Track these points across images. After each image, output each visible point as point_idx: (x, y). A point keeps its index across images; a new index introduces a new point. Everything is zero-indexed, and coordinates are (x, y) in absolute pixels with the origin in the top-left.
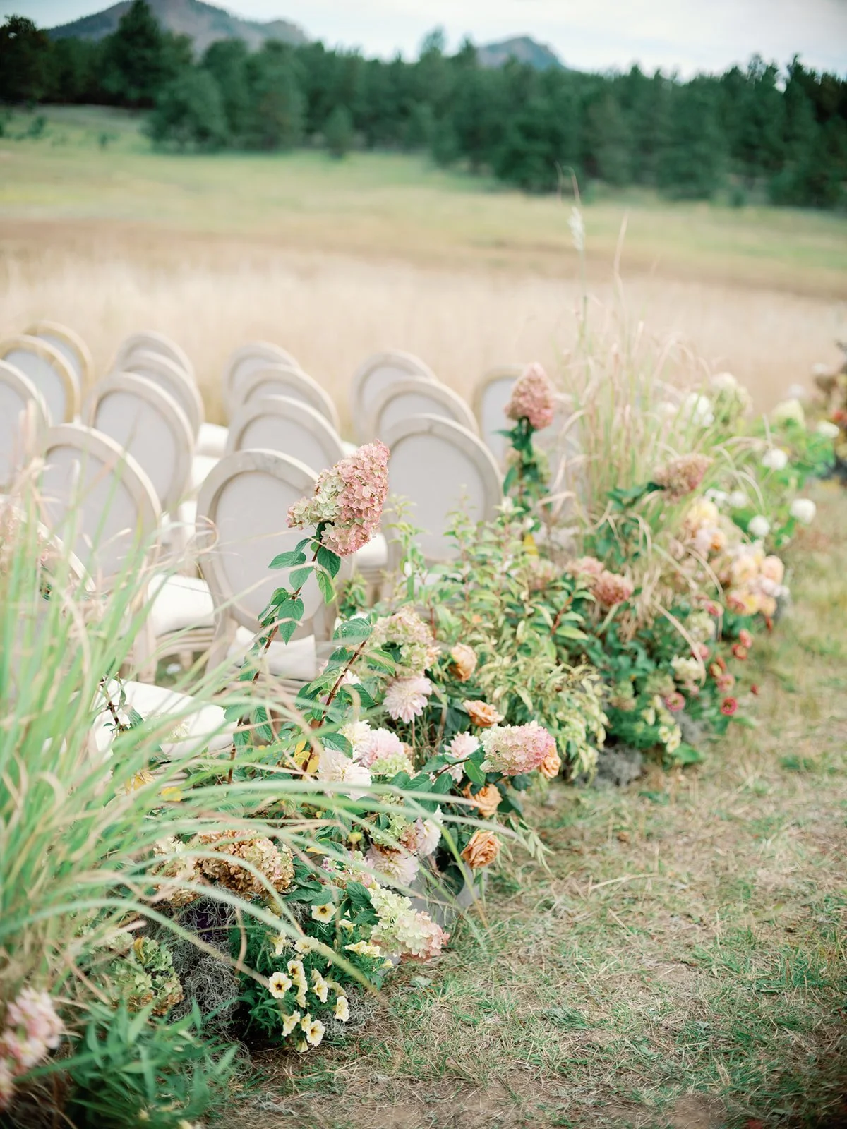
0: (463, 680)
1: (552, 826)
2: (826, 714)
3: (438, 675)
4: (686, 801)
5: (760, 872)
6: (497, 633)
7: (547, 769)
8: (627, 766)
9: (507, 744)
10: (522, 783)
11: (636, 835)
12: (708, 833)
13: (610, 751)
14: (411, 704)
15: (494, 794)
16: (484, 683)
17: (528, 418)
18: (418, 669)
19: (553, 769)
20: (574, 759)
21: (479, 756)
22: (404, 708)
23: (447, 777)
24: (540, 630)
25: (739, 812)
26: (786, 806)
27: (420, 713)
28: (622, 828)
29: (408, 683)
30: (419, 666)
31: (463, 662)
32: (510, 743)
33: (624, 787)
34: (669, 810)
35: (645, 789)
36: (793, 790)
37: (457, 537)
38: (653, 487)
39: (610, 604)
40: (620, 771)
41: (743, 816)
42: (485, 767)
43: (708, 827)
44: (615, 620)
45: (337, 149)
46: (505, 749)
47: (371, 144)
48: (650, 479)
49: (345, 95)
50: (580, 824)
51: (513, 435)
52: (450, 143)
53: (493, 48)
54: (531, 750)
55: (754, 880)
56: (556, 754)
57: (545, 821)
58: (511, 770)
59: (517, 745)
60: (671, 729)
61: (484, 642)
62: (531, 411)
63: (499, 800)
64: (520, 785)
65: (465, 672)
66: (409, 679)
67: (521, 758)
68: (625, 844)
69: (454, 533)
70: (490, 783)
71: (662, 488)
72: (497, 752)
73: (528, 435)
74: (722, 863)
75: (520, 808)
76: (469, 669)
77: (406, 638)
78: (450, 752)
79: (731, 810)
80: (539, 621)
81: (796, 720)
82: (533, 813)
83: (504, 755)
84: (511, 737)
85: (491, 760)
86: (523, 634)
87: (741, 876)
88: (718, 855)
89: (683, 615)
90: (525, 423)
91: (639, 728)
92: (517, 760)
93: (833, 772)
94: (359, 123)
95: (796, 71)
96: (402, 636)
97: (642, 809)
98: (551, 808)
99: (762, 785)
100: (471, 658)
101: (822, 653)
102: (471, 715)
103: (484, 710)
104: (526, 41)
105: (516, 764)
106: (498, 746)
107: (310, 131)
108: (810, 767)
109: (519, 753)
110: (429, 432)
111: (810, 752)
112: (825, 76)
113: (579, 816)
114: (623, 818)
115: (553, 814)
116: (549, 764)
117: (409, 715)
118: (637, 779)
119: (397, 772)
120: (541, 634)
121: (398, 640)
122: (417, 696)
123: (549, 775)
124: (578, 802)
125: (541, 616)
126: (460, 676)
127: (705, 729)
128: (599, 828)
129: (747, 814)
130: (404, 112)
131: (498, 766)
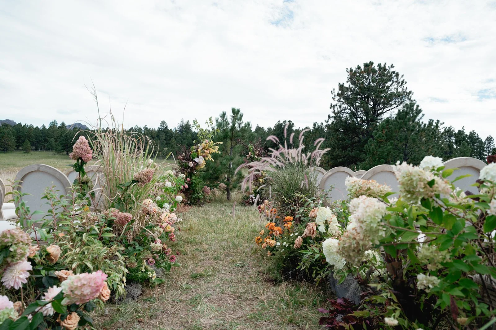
0: (55, 262)
1: (108, 324)
2: (199, 258)
3: (39, 262)
4: (163, 298)
5: (202, 320)
6: (73, 240)
7: (104, 296)
8: (137, 290)
9: (77, 285)
10: (91, 307)
11: (146, 318)
12: (174, 309)
13: (129, 286)
14: (19, 277)
15: (76, 317)
16: (66, 262)
17: (81, 158)
18: (22, 257)
19: (107, 296)
20: (115, 290)
21: (60, 297)
22: (13, 280)
23: (40, 315)
24: (94, 237)
25: (183, 298)
26: (199, 291)
27: (26, 282)
28: (139, 316)
29: (16, 266)
30: (23, 255)
31: (53, 253)
32: (79, 284)
33: (136, 299)
34: (157, 304)
35: (145, 298)
36: (199, 285)
37: (48, 199)
38: (134, 181)
39: (123, 224)
40: (134, 293)
41: (185, 299)
42: (64, 302)
43: (173, 307)
44: (124, 234)
45: (26, 151)
46: (76, 288)
47: (37, 149)
48: (134, 179)
49: (29, 137)
50: (120, 320)
51: (75, 166)
52: (60, 148)
53: (70, 126)
54: (93, 285)
55: (201, 325)
56: (108, 288)
57: (104, 322)
58: (81, 300)
59: (84, 285)
60: (152, 272)
61: (66, 244)
62: (82, 154)
63: (78, 319)
64: (89, 308)
65: (55, 258)
66: (17, 263)
67: (87, 291)
68: (142, 324)
69: (46, 197)
70: (72, 312)
71: (138, 182)
72: (72, 291)
73: (82, 165)
74: (184, 320)
75: (91, 321)
76: (57, 256)
77: (13, 241)
78: (44, 299)
79: (180, 298)
80: (93, 232)
81: (191, 262)
82: (98, 320)
83: (76, 292)
84: (80, 280)
85: (68, 296)
86: (86, 238)
87: (194, 324)
88: (181, 318)
89: (151, 228)
90: (80, 161)
91: (140, 274)
92: (85, 293)
93: (210, 276)
94: (32, 144)
95: (146, 129)
96: (10, 240)
97: (146, 306)
98: (106, 316)
99: (188, 286)
100: (58, 250)
101: (191, 242)
102: (59, 278)
103: (66, 274)
104: (80, 124)
105: (85, 296)
106: (72, 287)
107: (18, 146)
108: (201, 276)
109: (86, 288)
110: (38, 171)
111: (200, 270)
112: (152, 130)
113: (120, 316)
114: (139, 312)
115: (107, 319)
116: (104, 294)
117: (18, 284)
118: (141, 294)
119: (4, 319)
120: (94, 238)
121: (8, 242)
122: (22, 272)
123: (105, 299)
124: (118, 310)
125: (94, 230)
126: (52, 260)
127: (162, 271)
128: (129, 320)
129: (186, 297)
130: (46, 141)
131: (73, 299)
